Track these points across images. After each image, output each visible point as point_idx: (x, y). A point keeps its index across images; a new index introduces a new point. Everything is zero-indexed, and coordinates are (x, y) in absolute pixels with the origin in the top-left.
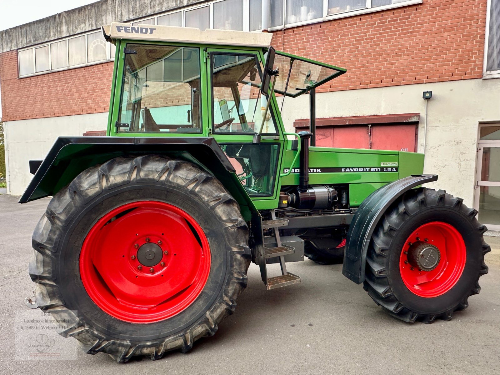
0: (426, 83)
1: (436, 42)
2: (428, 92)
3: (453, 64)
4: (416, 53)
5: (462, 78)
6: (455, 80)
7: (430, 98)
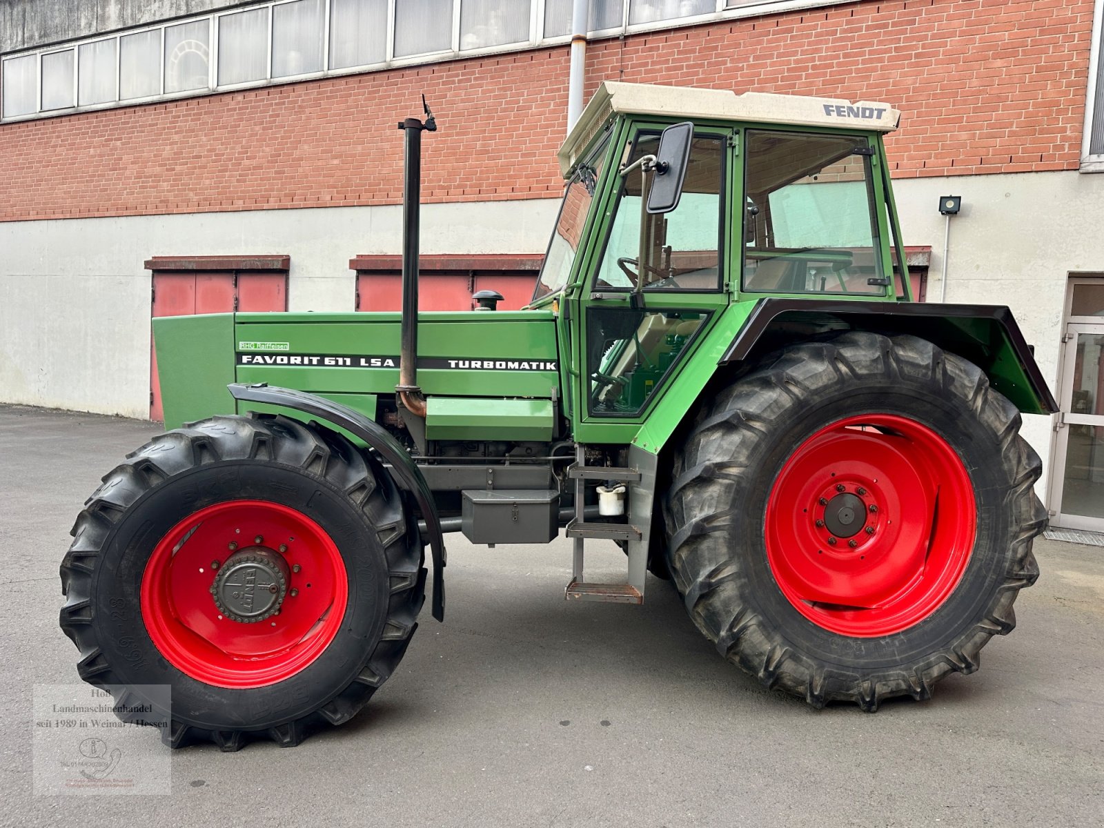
0: (948, 176)
1: (975, 82)
2: (951, 198)
3: (1012, 134)
4: (927, 106)
5: (1033, 168)
6: (1017, 173)
7: (956, 213)
